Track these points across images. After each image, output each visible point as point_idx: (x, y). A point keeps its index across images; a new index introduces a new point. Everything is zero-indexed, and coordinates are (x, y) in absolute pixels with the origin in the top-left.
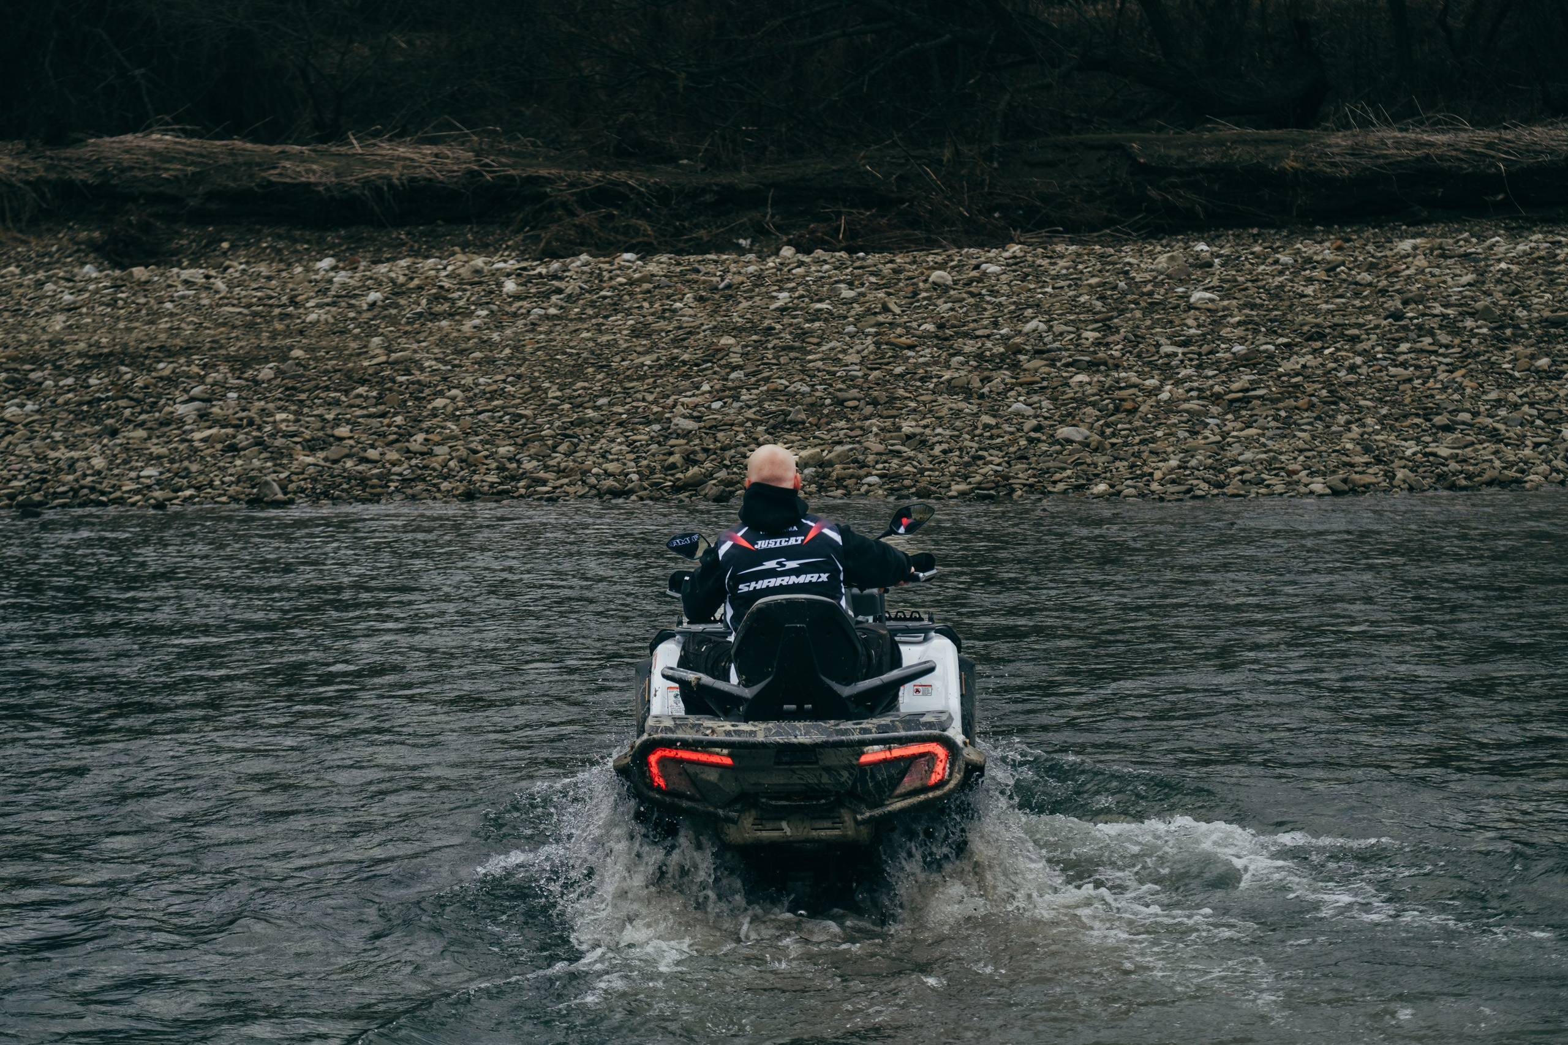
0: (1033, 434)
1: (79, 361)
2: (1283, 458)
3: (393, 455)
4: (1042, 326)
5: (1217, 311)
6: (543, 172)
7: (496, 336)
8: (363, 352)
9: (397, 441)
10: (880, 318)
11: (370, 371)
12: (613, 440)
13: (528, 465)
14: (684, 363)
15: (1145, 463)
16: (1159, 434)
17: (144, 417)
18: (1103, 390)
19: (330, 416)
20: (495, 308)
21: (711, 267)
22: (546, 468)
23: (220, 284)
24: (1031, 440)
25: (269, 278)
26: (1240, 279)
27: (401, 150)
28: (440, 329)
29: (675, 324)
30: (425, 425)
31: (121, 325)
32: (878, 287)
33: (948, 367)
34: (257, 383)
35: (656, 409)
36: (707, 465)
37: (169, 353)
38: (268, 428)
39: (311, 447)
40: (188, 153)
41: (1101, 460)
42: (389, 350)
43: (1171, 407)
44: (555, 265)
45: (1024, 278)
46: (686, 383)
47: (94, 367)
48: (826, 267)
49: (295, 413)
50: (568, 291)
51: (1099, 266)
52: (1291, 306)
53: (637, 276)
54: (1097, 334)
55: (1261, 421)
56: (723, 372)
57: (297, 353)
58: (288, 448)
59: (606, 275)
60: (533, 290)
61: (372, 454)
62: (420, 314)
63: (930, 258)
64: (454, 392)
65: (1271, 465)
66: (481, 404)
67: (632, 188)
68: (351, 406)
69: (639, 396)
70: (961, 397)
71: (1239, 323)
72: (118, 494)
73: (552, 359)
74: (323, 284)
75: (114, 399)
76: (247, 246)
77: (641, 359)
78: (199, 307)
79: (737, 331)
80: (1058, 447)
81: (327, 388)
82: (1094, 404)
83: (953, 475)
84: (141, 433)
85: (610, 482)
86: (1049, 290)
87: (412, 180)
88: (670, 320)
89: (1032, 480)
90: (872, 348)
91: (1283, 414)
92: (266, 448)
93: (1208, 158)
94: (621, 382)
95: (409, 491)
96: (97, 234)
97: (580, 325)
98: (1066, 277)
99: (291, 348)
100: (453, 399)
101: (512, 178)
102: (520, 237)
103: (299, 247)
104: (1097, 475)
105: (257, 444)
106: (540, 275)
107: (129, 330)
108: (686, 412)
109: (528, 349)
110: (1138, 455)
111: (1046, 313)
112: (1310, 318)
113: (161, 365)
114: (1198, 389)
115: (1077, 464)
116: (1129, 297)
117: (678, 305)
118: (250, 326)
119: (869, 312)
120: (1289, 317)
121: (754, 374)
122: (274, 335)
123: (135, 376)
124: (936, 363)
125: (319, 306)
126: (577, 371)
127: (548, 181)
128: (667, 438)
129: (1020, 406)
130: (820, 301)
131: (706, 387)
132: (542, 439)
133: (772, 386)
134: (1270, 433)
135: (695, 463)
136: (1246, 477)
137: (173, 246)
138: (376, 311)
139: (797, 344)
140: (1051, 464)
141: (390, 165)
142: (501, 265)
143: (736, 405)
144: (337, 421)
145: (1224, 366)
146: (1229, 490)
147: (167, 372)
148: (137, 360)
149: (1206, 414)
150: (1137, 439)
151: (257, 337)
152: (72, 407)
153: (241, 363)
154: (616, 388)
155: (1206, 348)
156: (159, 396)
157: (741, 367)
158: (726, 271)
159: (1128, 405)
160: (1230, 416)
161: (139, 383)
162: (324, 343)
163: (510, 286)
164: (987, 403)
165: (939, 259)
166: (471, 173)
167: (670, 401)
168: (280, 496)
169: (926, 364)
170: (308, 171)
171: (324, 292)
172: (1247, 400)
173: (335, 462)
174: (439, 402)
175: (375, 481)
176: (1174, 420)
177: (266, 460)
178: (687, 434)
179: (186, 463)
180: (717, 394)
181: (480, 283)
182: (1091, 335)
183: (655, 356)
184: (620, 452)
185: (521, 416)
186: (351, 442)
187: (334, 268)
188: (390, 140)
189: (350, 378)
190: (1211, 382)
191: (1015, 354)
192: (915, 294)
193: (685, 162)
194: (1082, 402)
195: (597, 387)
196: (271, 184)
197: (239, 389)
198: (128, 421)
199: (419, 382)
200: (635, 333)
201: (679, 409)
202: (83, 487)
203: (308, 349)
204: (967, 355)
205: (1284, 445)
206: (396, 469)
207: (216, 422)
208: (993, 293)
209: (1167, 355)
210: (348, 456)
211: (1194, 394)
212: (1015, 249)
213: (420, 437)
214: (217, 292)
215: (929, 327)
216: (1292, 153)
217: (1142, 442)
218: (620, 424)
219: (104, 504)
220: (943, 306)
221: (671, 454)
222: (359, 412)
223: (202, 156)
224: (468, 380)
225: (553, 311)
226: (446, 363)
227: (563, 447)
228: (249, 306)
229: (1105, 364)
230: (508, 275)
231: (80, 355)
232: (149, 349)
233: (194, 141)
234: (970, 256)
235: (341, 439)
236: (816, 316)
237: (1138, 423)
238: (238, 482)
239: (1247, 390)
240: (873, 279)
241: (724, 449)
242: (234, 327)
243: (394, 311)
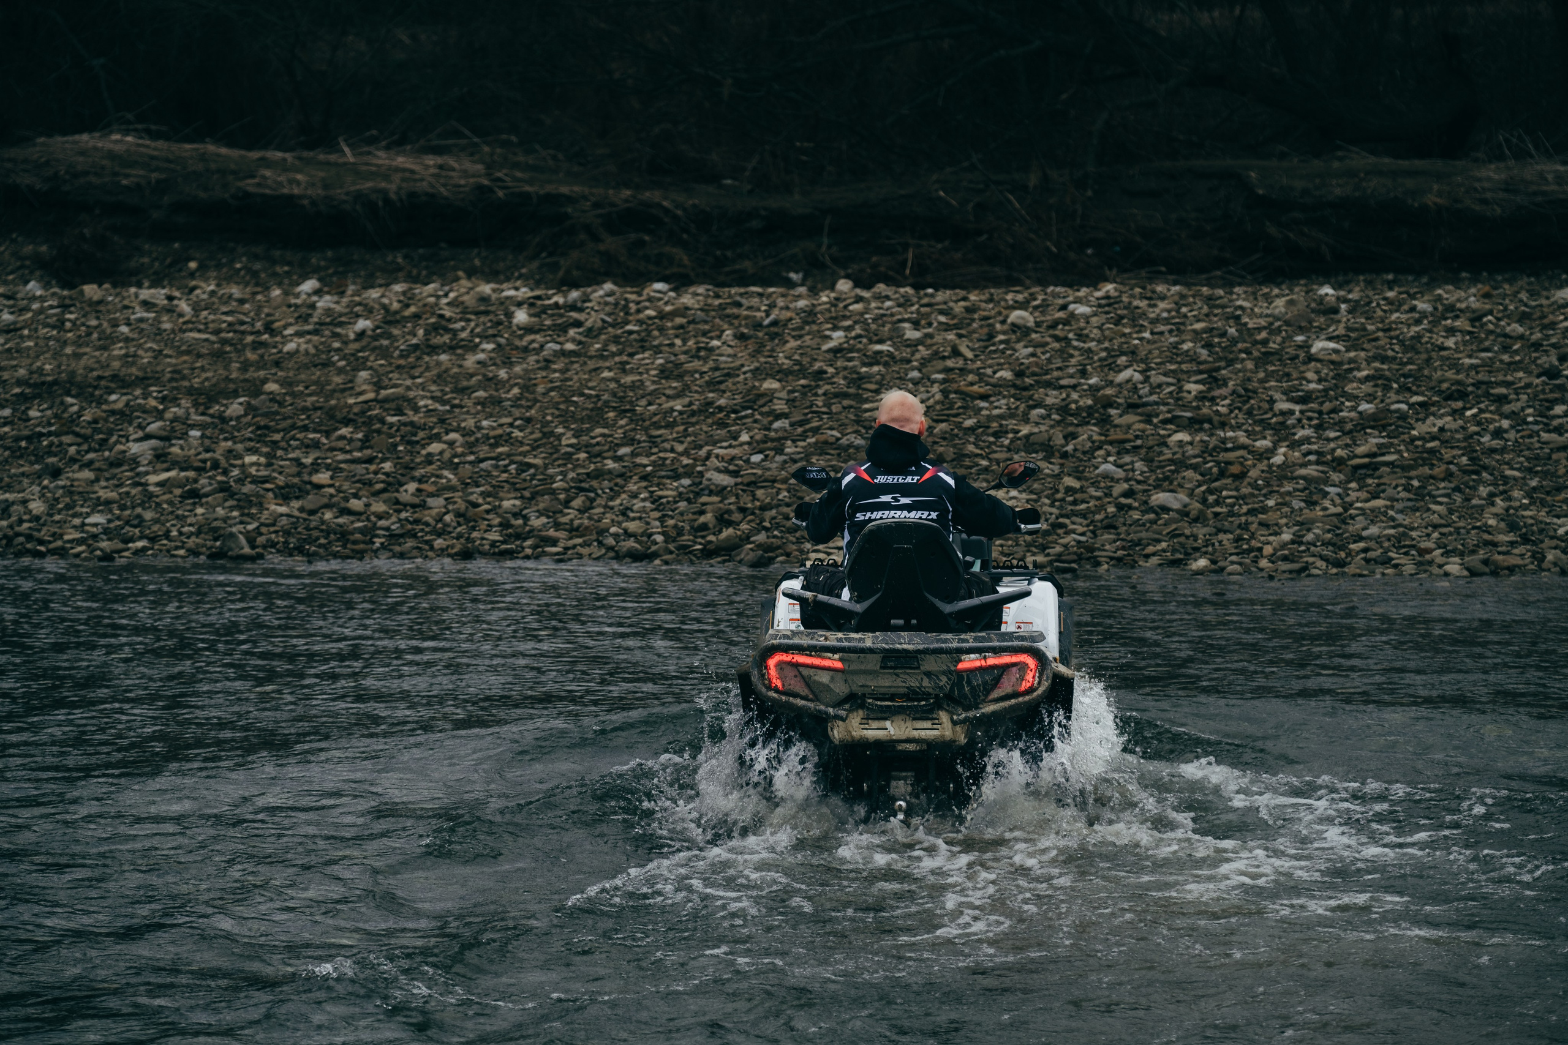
0: (1123, 500)
1: (17, 390)
2: (1414, 534)
3: (379, 507)
4: (1138, 377)
5: (1341, 363)
6: (564, 190)
7: (503, 374)
8: (348, 388)
9: (384, 490)
10: (950, 363)
11: (356, 410)
12: (634, 496)
13: (537, 522)
14: (720, 409)
15: (1253, 536)
16: (1271, 503)
17: (91, 456)
18: (1206, 451)
19: (308, 461)
20: (502, 341)
21: (755, 301)
22: (557, 526)
23: (184, 307)
24: (1120, 507)
25: (242, 301)
26: (1370, 328)
27: (401, 161)
28: (439, 364)
29: (711, 364)
30: (418, 473)
31: (68, 350)
32: (947, 328)
33: (1027, 421)
34: (224, 420)
35: (686, 461)
36: (744, 526)
37: (122, 383)
38: (236, 472)
39: (285, 495)
40: (152, 158)
41: (1201, 531)
42: (378, 386)
43: (1285, 472)
44: (574, 294)
45: (1118, 321)
46: (723, 432)
47: (34, 397)
48: (888, 304)
49: (267, 455)
50: (589, 324)
51: (1205, 309)
52: (1428, 361)
53: (668, 308)
54: (1201, 387)
55: (1390, 492)
56: (765, 421)
57: (272, 387)
58: (258, 495)
59: (633, 307)
60: (548, 322)
61: (356, 504)
62: (416, 347)
63: (1009, 297)
64: (453, 436)
65: (1400, 542)
66: (484, 450)
67: (667, 211)
68: (332, 449)
69: (667, 446)
70: (1040, 455)
71: (1367, 378)
72: (59, 543)
73: (568, 401)
74: (304, 310)
75: (57, 434)
76: (219, 267)
77: (671, 404)
78: (160, 332)
79: (782, 374)
80: (1152, 516)
81: (305, 428)
82: (1195, 468)
83: (1029, 545)
84: (87, 474)
85: (631, 543)
86: (1147, 335)
87: (412, 195)
88: (705, 359)
89: (1120, 553)
90: (938, 397)
91: (1416, 483)
92: (233, 496)
93: (1338, 191)
94: (646, 430)
95: (397, 549)
96: (44, 248)
97: (601, 364)
98: (1167, 321)
99: (265, 381)
100: (451, 444)
101: (527, 196)
102: (535, 265)
103: (279, 269)
104: (1196, 549)
105: (222, 490)
106: (556, 305)
107: (77, 356)
108: (721, 465)
109: (540, 389)
110: (1245, 527)
111: (1142, 361)
112: (1450, 374)
113: (113, 397)
114: (1317, 453)
115: (1173, 535)
116: (1240, 346)
117: (716, 343)
118: (218, 356)
119: (937, 356)
120: (1426, 372)
121: (801, 423)
122: (245, 366)
123: (82, 409)
124: (1012, 416)
125: (299, 334)
126: (596, 416)
127: (570, 199)
128: (698, 494)
129: (1109, 467)
130: (881, 342)
131: (745, 437)
132: (553, 492)
133: (822, 438)
134: (1399, 506)
135: (730, 524)
136: (1371, 555)
137: (133, 264)
138: (364, 342)
139: (852, 391)
140: (1144, 535)
141: (386, 177)
142: (512, 293)
143: (779, 458)
144: (315, 468)
145: (1349, 426)
146: (1351, 569)
147: (120, 405)
148: (86, 391)
149: (1326, 481)
150: (1245, 508)
151: (226, 367)
152: (8, 442)
153: (205, 397)
154: (641, 436)
155: (1327, 406)
156: (110, 433)
157: (785, 416)
158: (772, 306)
159: (1235, 469)
160: (1353, 485)
161: (87, 417)
162: (303, 376)
163: (521, 316)
164: (1070, 464)
165: (1020, 297)
166: (480, 188)
167: (703, 452)
168: (247, 550)
169: (1001, 417)
170: (291, 182)
171: (304, 318)
172: (1375, 467)
173: (312, 512)
174: (435, 447)
175: (358, 536)
176: (1288, 487)
177: (232, 508)
178: (721, 491)
179: (139, 510)
180: (756, 446)
181: (486, 313)
182: (1194, 388)
183: (687, 400)
184: (643, 510)
185: (530, 466)
186: (332, 491)
187: (318, 292)
188: (387, 148)
189: (332, 417)
190: (1332, 445)
191: (1105, 407)
192: (991, 336)
193: (729, 182)
194: (1181, 464)
195: (619, 434)
196: (247, 195)
197: (202, 426)
198: (73, 460)
199: (412, 424)
200: (665, 373)
201: (714, 462)
202: (18, 535)
203: (283, 383)
204: (1048, 408)
205: (1416, 519)
206: (382, 523)
207: (175, 464)
208: (1081, 337)
209: (1283, 413)
210: (328, 506)
211: (1312, 458)
212: (1109, 288)
213: (412, 487)
214: (181, 315)
215: (1006, 374)
216: (1436, 187)
217: (1250, 512)
218: (644, 478)
219: (41, 555)
220: (1023, 352)
221: (702, 513)
222: (341, 457)
223: (168, 161)
224: (470, 423)
225: (569, 346)
226: (444, 402)
227: (577, 503)
228: (217, 332)
229: (1210, 421)
230: (519, 304)
231: (19, 382)
232: (100, 378)
233: (160, 144)
234: (1056, 295)
235: (319, 487)
236: (876, 359)
237: (1246, 490)
238: (198, 534)
239: (1374, 455)
240: (942, 319)
241: (763, 508)
242: (199, 356)
243: (385, 342)
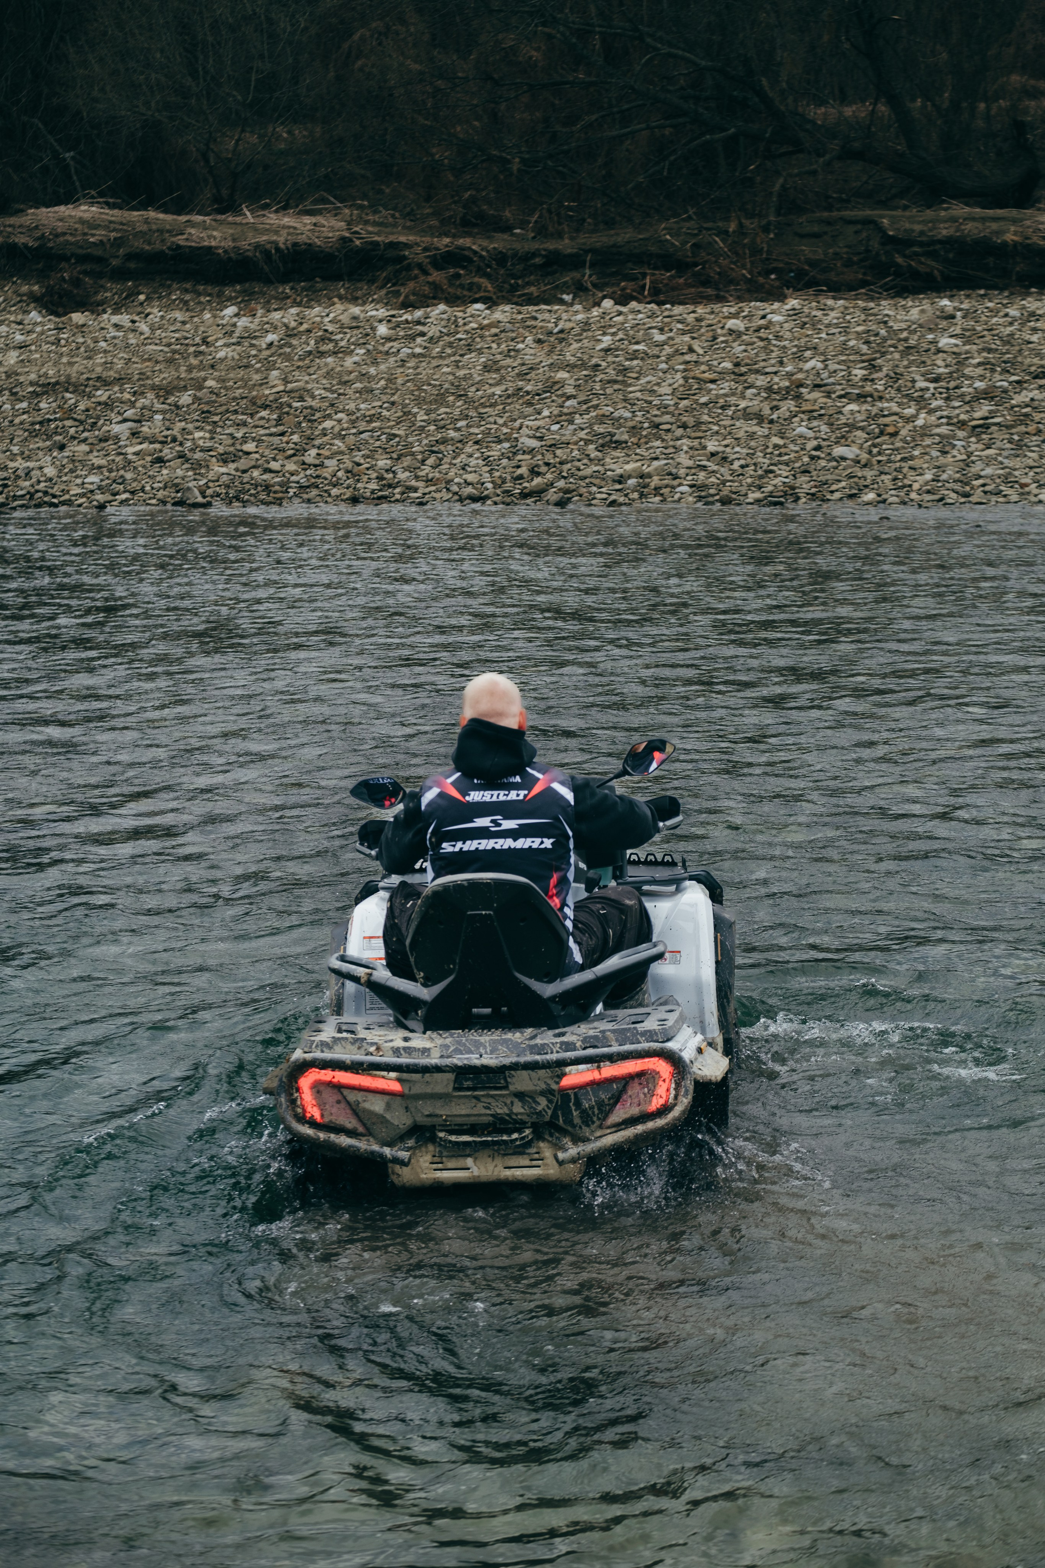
0: (814, 453)
1: (31, 389)
2: (1016, 473)
3: (291, 466)
4: (820, 365)
5: (960, 354)
6: (402, 239)
7: (372, 371)
8: (264, 383)
9: (294, 455)
10: (687, 358)
11: (271, 398)
12: (471, 456)
13: (402, 476)
14: (528, 393)
15: (905, 477)
16: (916, 453)
17: (86, 434)
18: (871, 417)
19: (239, 435)
20: (370, 347)
21: (546, 316)
22: (417, 478)
23: (144, 327)
24: (812, 458)
25: (184, 323)
26: (979, 328)
27: (287, 221)
28: (326, 364)
29: (519, 361)
30: (317, 442)
31: (65, 360)
32: (684, 333)
33: (744, 398)
34: (178, 407)
35: (505, 430)
36: (549, 476)
37: (106, 383)
38: (189, 444)
39: (224, 459)
40: (111, 222)
41: (869, 474)
42: (286, 381)
43: (925, 432)
44: (419, 313)
45: (803, 326)
46: (530, 410)
47: (44, 393)
48: (640, 316)
49: (210, 432)
50: (430, 334)
51: (863, 317)
52: (1020, 351)
53: (486, 322)
54: (864, 372)
55: (999, 444)
56: (560, 401)
57: (210, 383)
58: (205, 460)
59: (461, 322)
60: (402, 333)
61: (274, 465)
62: (310, 353)
63: (725, 309)
64: (340, 415)
65: (1007, 479)
66: (362, 426)
67: (475, 252)
68: (256, 427)
69: (492, 419)
70: (755, 422)
71: (979, 364)
72: (67, 497)
73: (419, 389)
74: (228, 328)
75: (61, 420)
76: (160, 298)
77: (493, 390)
78: (128, 346)
79: (570, 367)
80: (834, 464)
81: (236, 412)
82: (862, 429)
83: (749, 486)
84: (84, 448)
85: (469, 490)
86: (823, 335)
87: (295, 244)
88: (515, 357)
89: (813, 490)
90: (681, 381)
91: (1016, 437)
92: (187, 460)
93: (944, 232)
94: (476, 408)
95: (305, 496)
96: (36, 288)
97: (441, 362)
98: (837, 326)
99: (205, 379)
100: (339, 421)
101: (377, 244)
102: (383, 292)
103: (202, 299)
104: (866, 486)
105: (180, 457)
106: (407, 321)
107: (71, 364)
108: (531, 433)
109: (400, 381)
110: (899, 470)
111: (822, 354)
112: (1036, 361)
113: (99, 393)
114: (948, 417)
115: (850, 477)
116: (889, 342)
117: (521, 346)
118: (170, 361)
119: (678, 353)
120: (1019, 359)
121: (585, 402)
122: (190, 369)
123: (77, 401)
124: (733, 394)
125: (225, 345)
126: (440, 399)
127: (406, 246)
128: (515, 454)
129: (802, 430)
130: (637, 343)
131: (546, 413)
132: (413, 454)
133: (600, 412)
134: (1005, 453)
135: (538, 474)
136: (987, 488)
137: (99, 297)
138: (273, 350)
139: (620, 378)
140: (829, 477)
141: (277, 232)
142: (374, 313)
143: (571, 427)
144: (245, 439)
145: (968, 398)
146: (973, 499)
147: (104, 398)
148: (79, 388)
149: (954, 437)
150: (899, 457)
151: (177, 370)
152: (26, 426)
153: (165, 391)
154: (472, 413)
155: (952, 384)
156: (98, 418)
157: (574, 397)
158: (559, 319)
159: (890, 429)
160: (973, 439)
161: (82, 407)
162: (231, 375)
163: (383, 330)
164: (775, 428)
165: (733, 310)
166: (343, 239)
167: (517, 424)
168: (200, 499)
169: (726, 395)
170: (209, 237)
171: (230, 334)
172: (987, 427)
173: (244, 472)
174: (328, 424)
175: (277, 488)
176: (928, 441)
177: (187, 470)
178: (531, 451)
179: (122, 472)
180: (556, 419)
181: (358, 327)
182: (859, 373)
183: (503, 387)
184: (477, 466)
185: (395, 436)
186: (257, 456)
187: (236, 315)
188: (276, 211)
189: (254, 404)
190: (957, 411)
191: (798, 387)
192: (715, 338)
193: (518, 231)
194: (853, 427)
195: (457, 412)
196: (179, 247)
197: (163, 412)
198: (73, 438)
199: (311, 407)
200: (486, 368)
201: (525, 431)
202: (37, 491)
203: (220, 380)
204: (759, 388)
205: (1016, 463)
206: (294, 478)
207: (145, 439)
208: (778, 337)
209: (922, 390)
210: (254, 467)
211: (944, 420)
212: (793, 303)
213: (313, 452)
214: (141, 334)
215: (728, 365)
216: (1013, 228)
217: (903, 459)
218: (477, 443)
219: (55, 505)
220: (738, 349)
221: (519, 467)
222: (262, 432)
223: (122, 224)
224: (352, 406)
225: (418, 350)
226: (333, 392)
227: (431, 461)
228: (169, 345)
229: (871, 396)
230: (380, 321)
231: (32, 384)
232: (88, 379)
233: (116, 212)
234: (757, 308)
235: (248, 453)
236: (634, 356)
237: (899, 444)
238: (165, 488)
239: (986, 418)
240: (680, 326)
241: (561, 463)
242: (157, 362)
243: (288, 350)
